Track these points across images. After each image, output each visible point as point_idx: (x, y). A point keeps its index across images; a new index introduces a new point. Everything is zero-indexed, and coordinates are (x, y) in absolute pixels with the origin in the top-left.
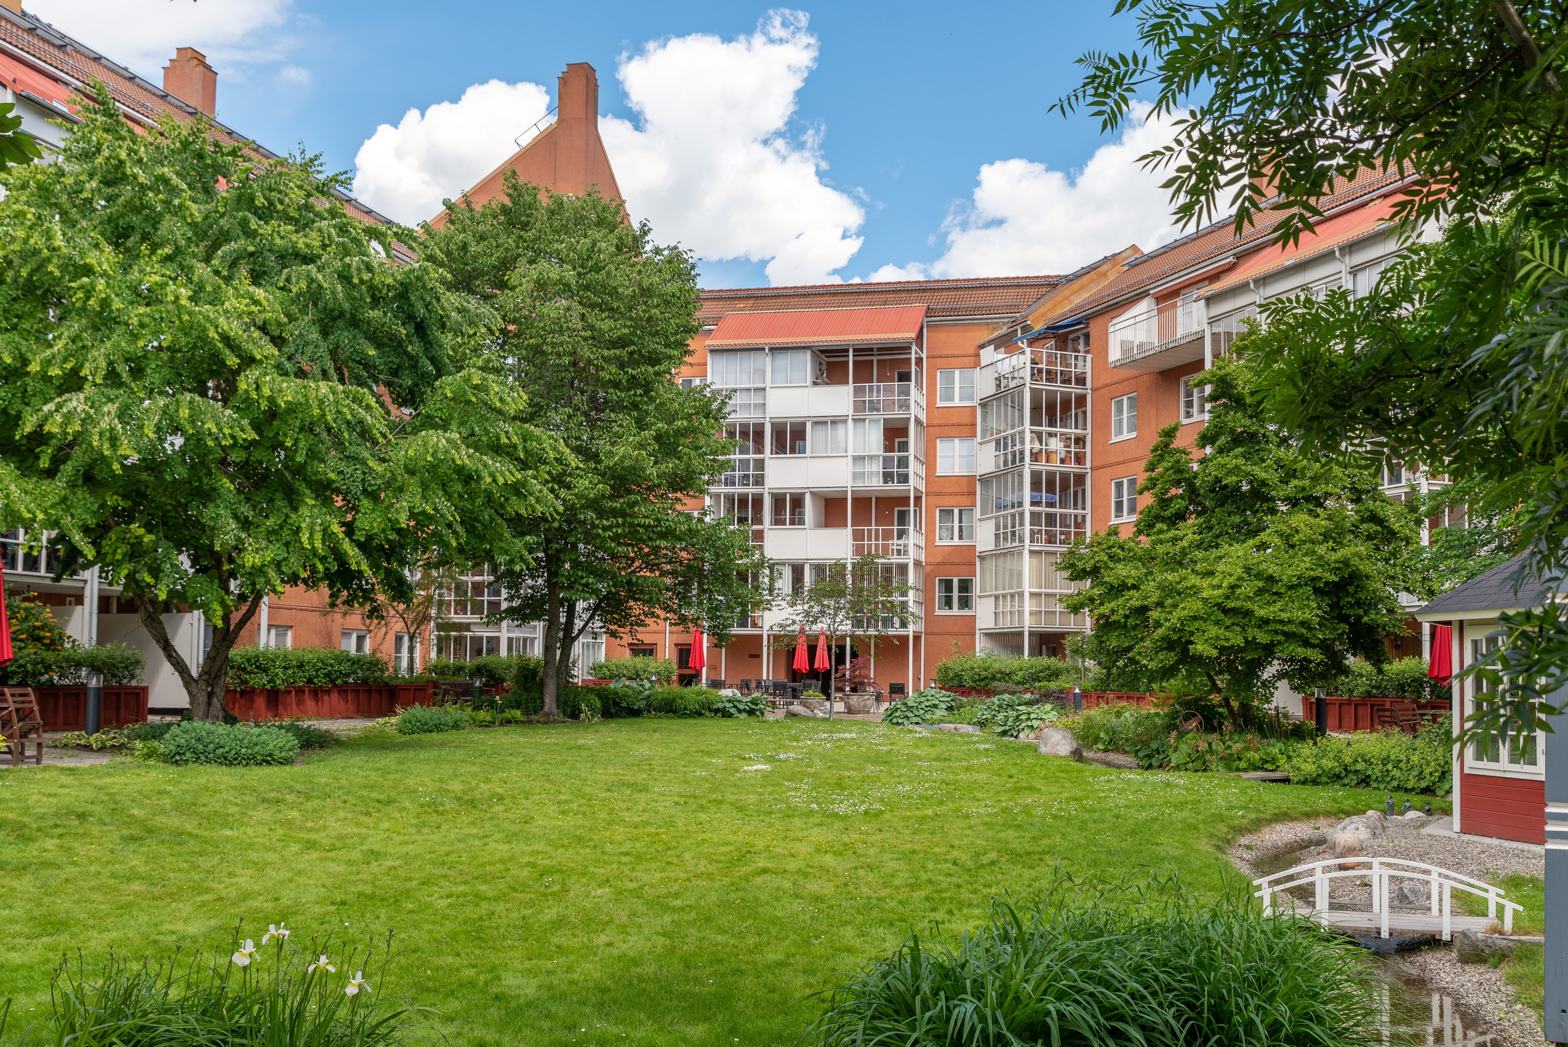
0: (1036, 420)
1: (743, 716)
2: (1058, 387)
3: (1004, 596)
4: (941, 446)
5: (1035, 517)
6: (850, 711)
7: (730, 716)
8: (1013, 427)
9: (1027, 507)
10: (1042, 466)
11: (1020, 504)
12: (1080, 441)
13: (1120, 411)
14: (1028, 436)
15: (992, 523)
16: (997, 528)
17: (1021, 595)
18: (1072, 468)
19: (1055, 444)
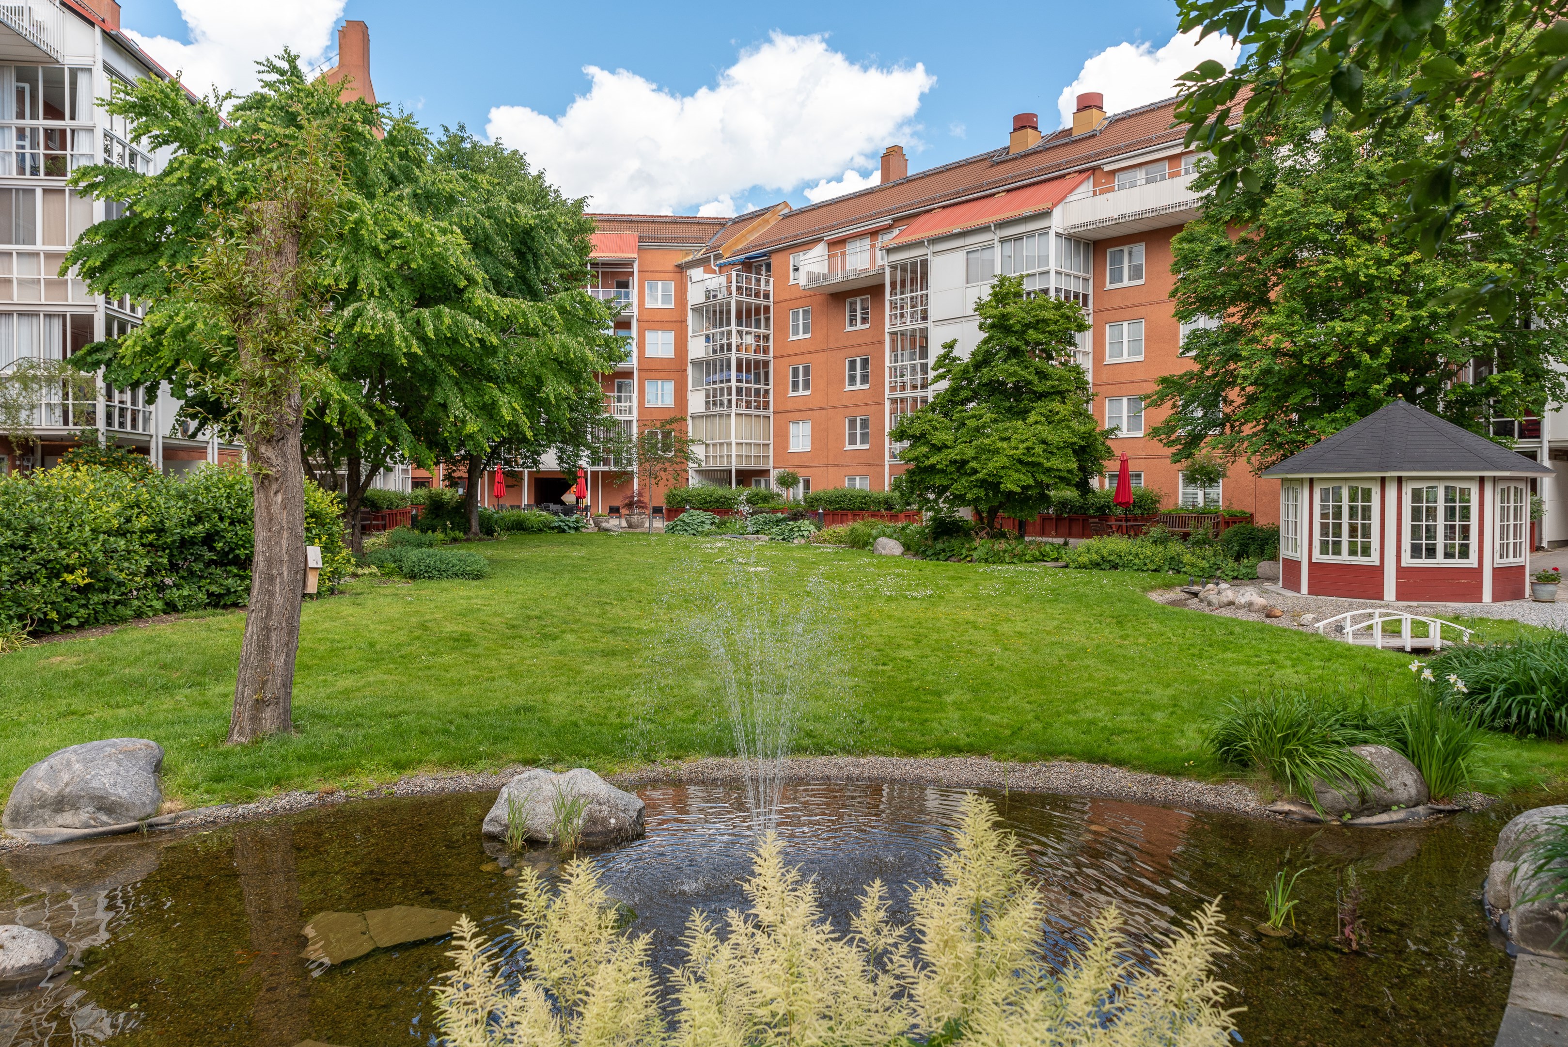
0: (739, 323)
1: (573, 532)
2: (753, 300)
3: (714, 445)
4: (649, 336)
5: (739, 391)
6: (630, 526)
7: (564, 531)
8: (721, 326)
9: (734, 384)
10: (744, 355)
11: (729, 381)
12: (766, 338)
13: (796, 319)
14: (734, 333)
15: (703, 394)
16: (708, 396)
17: (729, 444)
18: (761, 357)
19: (750, 340)
